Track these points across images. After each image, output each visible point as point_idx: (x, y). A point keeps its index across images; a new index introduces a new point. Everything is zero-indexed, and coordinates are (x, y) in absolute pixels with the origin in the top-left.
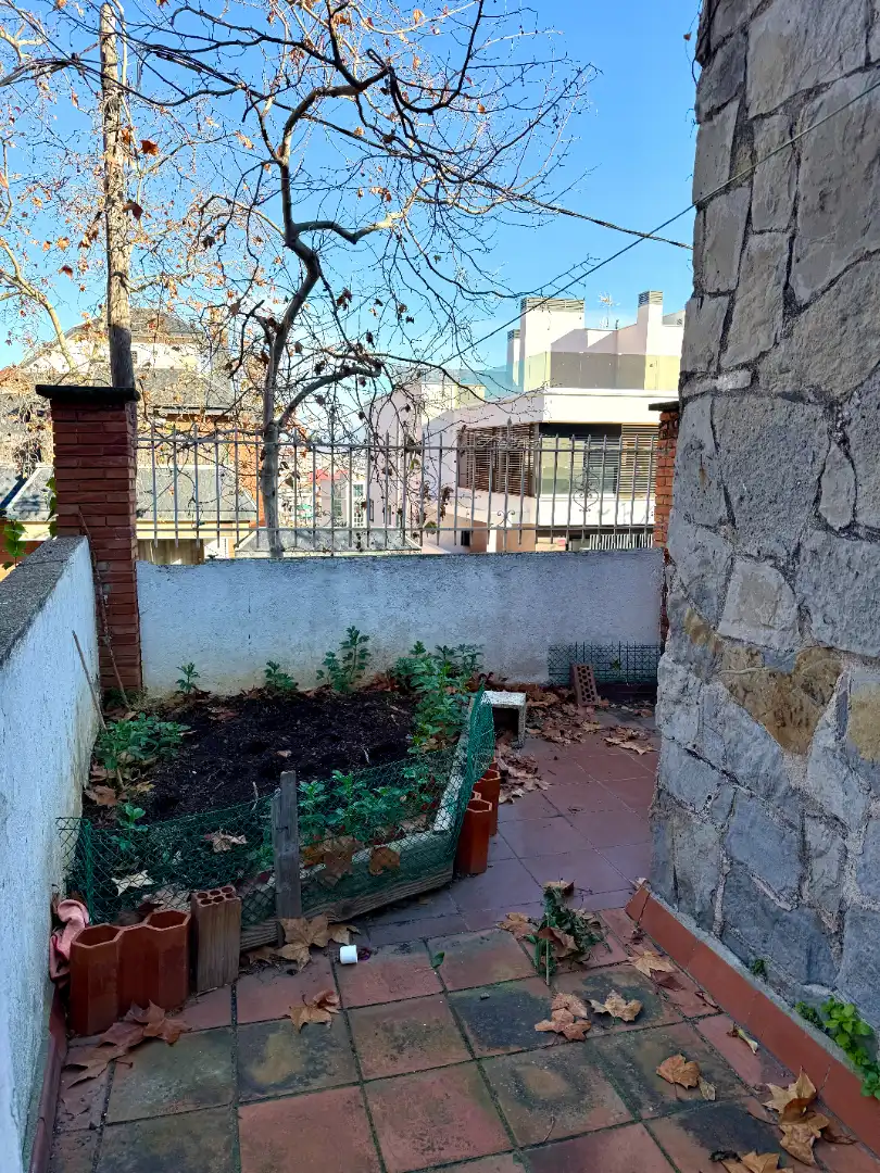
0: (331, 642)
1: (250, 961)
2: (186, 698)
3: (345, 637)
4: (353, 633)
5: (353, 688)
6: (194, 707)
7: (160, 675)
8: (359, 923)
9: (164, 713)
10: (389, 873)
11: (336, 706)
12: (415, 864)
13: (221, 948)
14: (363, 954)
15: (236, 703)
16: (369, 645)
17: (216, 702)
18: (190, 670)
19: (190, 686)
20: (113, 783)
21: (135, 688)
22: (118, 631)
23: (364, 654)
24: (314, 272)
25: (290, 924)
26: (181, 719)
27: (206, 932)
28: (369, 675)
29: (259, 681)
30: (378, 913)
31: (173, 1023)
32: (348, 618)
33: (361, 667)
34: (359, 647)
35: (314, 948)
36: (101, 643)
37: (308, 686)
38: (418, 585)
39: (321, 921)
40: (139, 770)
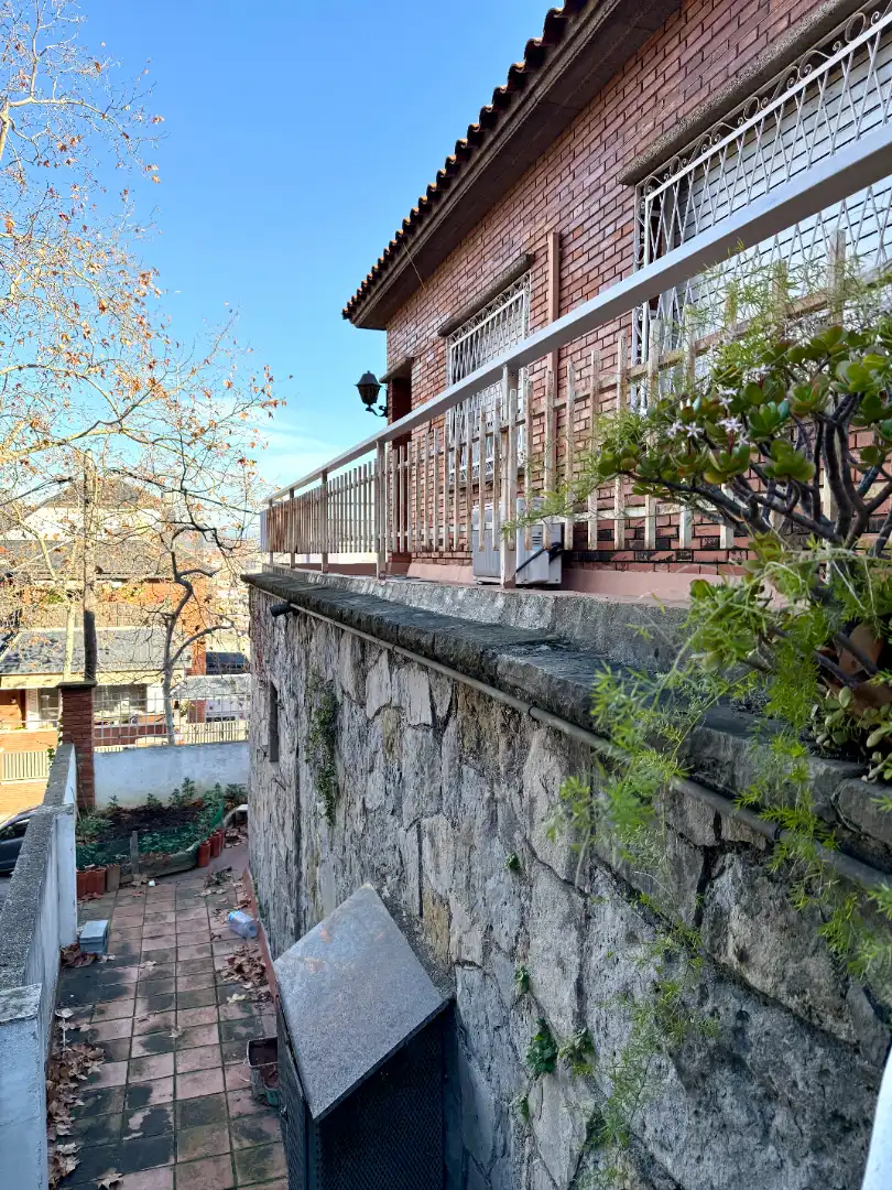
0: (178, 784)
1: (122, 886)
2: (113, 810)
3: (183, 781)
4: (187, 781)
5: (186, 804)
6: (116, 814)
7: (102, 800)
8: (158, 878)
9: (103, 816)
10: (167, 864)
11: (175, 812)
12: (179, 861)
13: (114, 880)
14: (156, 884)
15: (134, 812)
16: (195, 785)
17: (125, 812)
18: (114, 799)
19: (114, 805)
20: (84, 841)
21: (91, 806)
22: (85, 782)
23: (192, 789)
24: (190, 591)
25: (136, 876)
26: (110, 819)
27: (110, 874)
28: (195, 798)
29: (145, 803)
30: (162, 876)
31: (100, 896)
32: (186, 773)
33: (191, 795)
34: (190, 786)
35: (142, 883)
36: (78, 787)
37: (166, 805)
38: (220, 756)
39: (145, 876)
40: (92, 837)
